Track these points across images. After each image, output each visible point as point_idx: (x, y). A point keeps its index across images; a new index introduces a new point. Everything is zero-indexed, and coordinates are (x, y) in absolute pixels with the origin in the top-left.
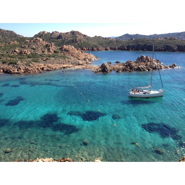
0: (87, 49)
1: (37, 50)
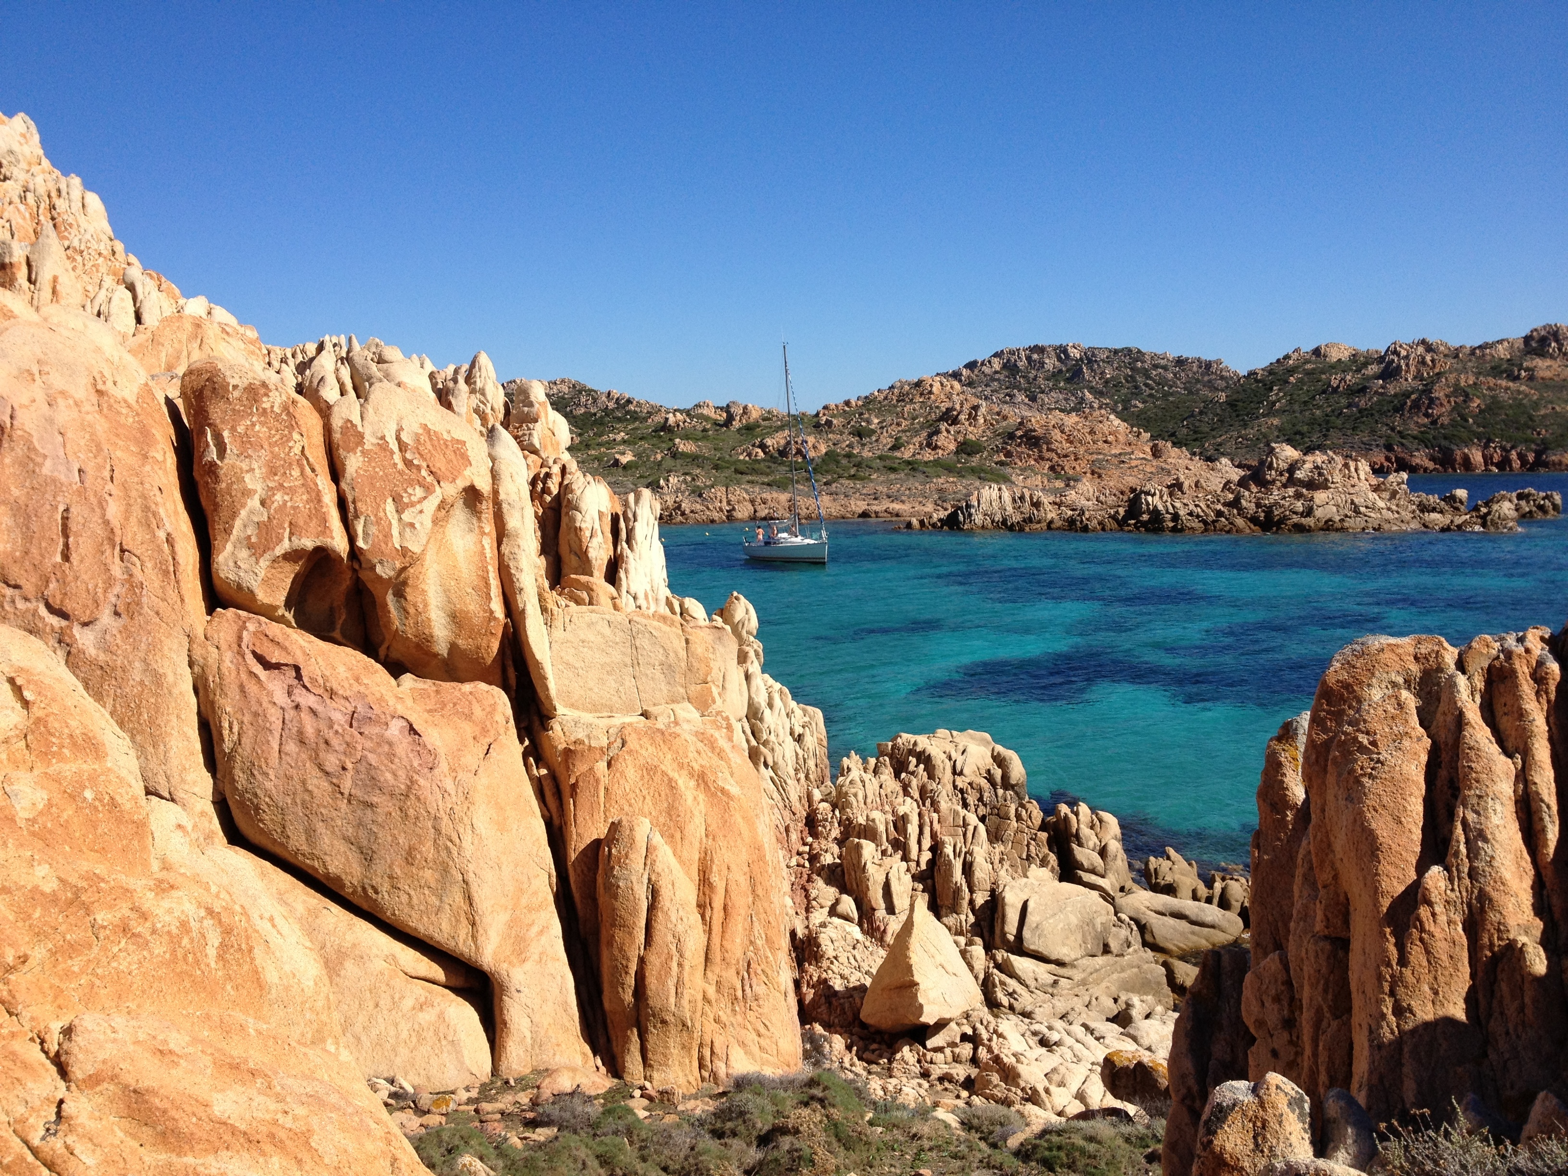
0: (1487, 460)
1: (874, 438)
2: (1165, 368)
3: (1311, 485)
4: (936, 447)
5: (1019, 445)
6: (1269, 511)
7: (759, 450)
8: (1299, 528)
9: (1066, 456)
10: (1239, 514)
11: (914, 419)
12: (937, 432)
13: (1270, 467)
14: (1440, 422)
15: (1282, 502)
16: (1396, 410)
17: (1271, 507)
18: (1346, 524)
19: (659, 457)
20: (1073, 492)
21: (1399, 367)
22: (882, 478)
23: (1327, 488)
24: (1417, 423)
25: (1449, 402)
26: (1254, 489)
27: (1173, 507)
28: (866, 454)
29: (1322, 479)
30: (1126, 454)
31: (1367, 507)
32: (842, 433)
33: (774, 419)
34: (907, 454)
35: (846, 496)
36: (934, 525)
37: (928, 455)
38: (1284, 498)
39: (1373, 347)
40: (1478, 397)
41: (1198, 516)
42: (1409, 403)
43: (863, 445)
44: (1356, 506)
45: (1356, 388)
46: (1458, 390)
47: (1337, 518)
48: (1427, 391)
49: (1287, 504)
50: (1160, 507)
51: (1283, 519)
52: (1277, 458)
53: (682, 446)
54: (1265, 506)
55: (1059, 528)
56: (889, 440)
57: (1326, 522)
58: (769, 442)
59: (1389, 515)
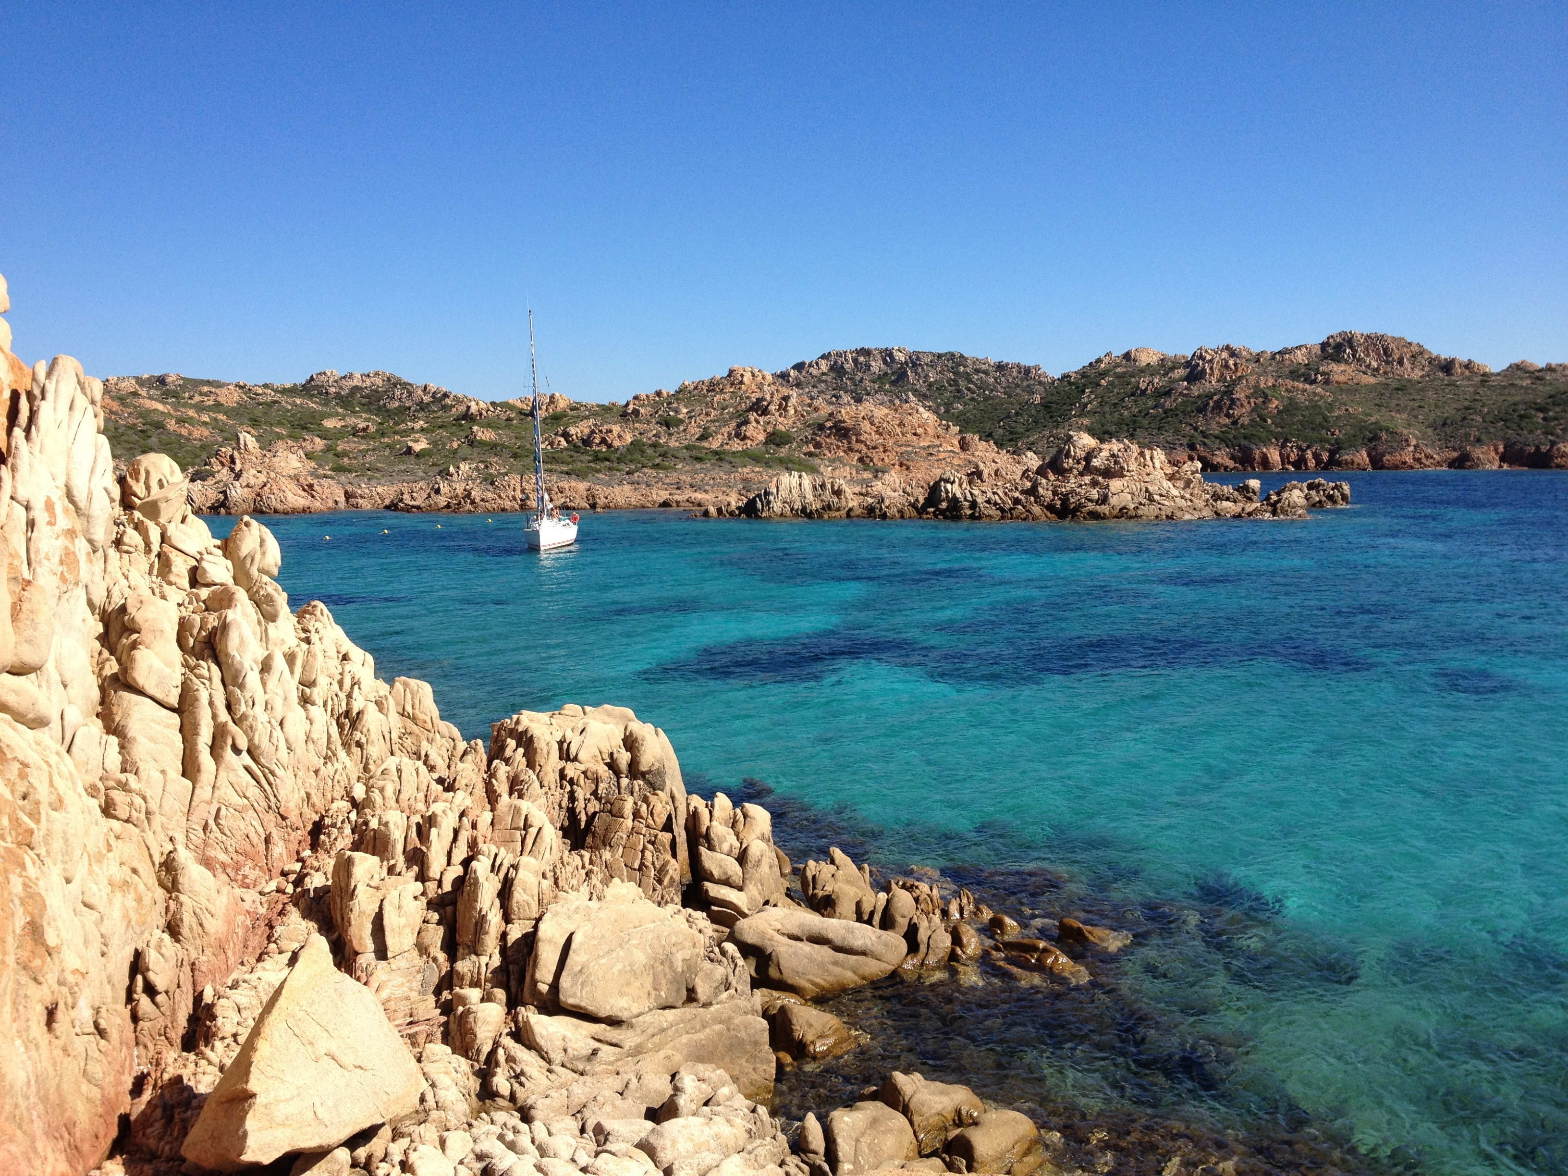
1: (682, 428)
2: (986, 373)
3: (1108, 473)
4: (745, 438)
5: (829, 436)
6: (1065, 499)
7: (562, 439)
8: (1094, 515)
9: (874, 448)
10: (1036, 502)
11: (724, 409)
12: (746, 422)
13: (1068, 455)
14: (1240, 422)
15: (1078, 490)
16: (1200, 410)
17: (1067, 495)
18: (1140, 512)
19: (455, 445)
20: (880, 483)
21: (1204, 370)
22: (687, 468)
23: (1122, 476)
24: (1218, 423)
25: (1249, 403)
26: (1052, 477)
27: (972, 494)
28: (673, 444)
29: (1117, 467)
30: (934, 446)
31: (1161, 495)
32: (649, 423)
33: (583, 409)
34: (715, 444)
35: (648, 486)
36: (731, 514)
37: (737, 446)
38: (1081, 486)
39: (1180, 353)
40: (1277, 399)
41: (996, 504)
42: (1211, 404)
43: (670, 435)
44: (1150, 494)
45: (1162, 390)
46: (1258, 391)
47: (1132, 506)
48: (1229, 392)
49: (1083, 492)
50: (959, 495)
51: (1079, 507)
52: (1074, 447)
53: (480, 434)
54: (1062, 493)
55: (858, 516)
56: (697, 430)
57: (1121, 510)
58: (572, 430)
59: (1182, 503)
